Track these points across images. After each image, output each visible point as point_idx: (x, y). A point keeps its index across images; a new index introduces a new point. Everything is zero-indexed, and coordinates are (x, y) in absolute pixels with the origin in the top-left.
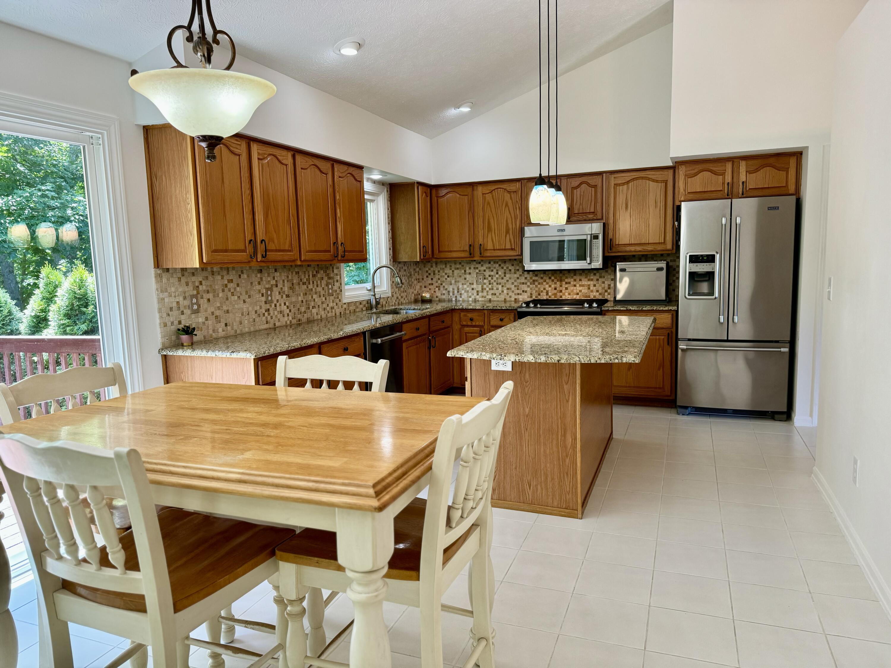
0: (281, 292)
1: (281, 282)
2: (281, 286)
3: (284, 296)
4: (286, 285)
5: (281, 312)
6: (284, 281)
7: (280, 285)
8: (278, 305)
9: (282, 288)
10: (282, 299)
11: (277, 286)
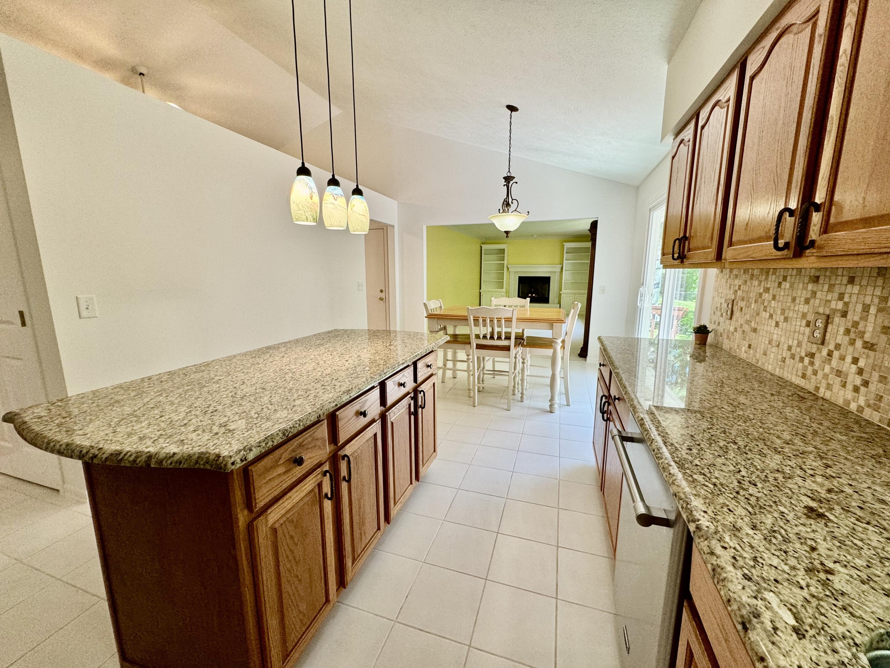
0: (853, 330)
1: (859, 307)
2: (856, 318)
3: (859, 344)
4: (871, 318)
5: (839, 373)
6: (866, 308)
7: (854, 316)
8: (836, 354)
9: (856, 324)
10: (851, 349)
11: (844, 314)
